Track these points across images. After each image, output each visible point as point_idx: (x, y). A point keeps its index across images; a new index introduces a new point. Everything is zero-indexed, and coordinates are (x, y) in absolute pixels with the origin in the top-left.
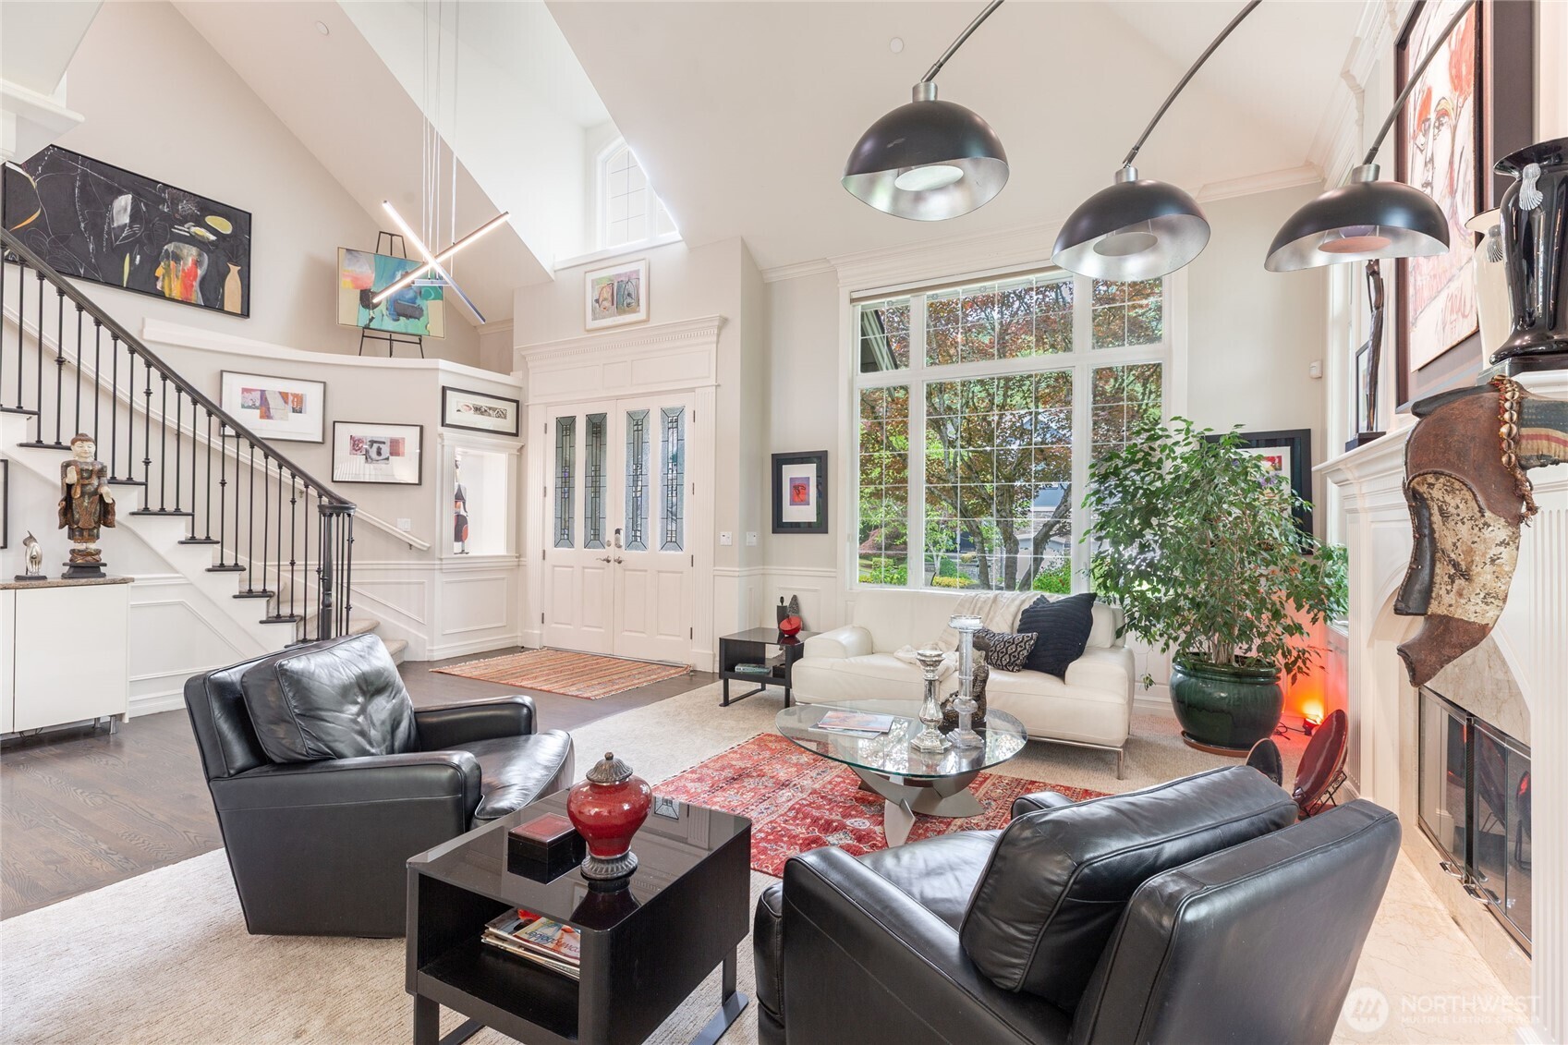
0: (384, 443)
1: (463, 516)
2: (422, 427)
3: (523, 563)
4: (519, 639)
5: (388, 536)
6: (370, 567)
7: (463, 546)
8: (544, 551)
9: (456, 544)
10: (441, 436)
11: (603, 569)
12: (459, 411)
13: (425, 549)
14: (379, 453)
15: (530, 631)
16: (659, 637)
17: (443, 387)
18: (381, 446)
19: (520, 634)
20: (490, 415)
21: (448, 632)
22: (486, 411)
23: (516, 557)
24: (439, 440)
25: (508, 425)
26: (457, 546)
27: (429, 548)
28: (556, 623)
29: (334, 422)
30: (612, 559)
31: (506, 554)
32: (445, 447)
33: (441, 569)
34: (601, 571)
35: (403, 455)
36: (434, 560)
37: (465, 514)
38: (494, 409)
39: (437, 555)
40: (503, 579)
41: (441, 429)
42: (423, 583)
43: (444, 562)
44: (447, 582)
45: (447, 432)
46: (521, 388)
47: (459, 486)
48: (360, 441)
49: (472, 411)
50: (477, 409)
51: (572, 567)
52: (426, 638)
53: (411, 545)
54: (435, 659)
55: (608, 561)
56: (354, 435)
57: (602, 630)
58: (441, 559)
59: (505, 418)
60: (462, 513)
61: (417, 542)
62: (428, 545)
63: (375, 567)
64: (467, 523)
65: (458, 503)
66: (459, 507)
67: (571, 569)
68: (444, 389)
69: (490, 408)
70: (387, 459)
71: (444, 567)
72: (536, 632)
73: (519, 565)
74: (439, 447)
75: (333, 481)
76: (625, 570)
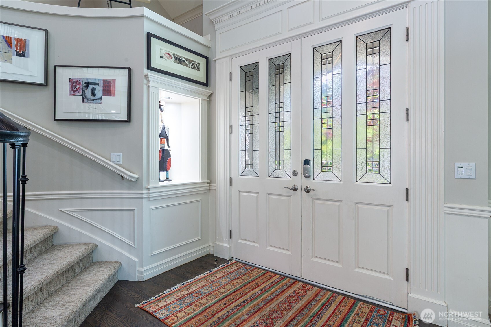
0: (98, 84)
1: (166, 150)
2: (130, 70)
3: (214, 188)
4: (211, 249)
5: (103, 169)
6: (89, 196)
7: (167, 175)
8: (231, 179)
9: (162, 173)
10: (146, 76)
11: (290, 196)
12: (161, 57)
13: (134, 180)
14: (93, 94)
15: (221, 244)
16: (357, 270)
17: (148, 33)
18: (96, 87)
19: (211, 244)
20: (187, 66)
21: (155, 252)
22: (183, 61)
23: (208, 183)
24: (145, 81)
25: (200, 76)
26: (163, 175)
27: (138, 179)
28: (242, 239)
29: (55, 66)
30: (299, 186)
31: (200, 181)
32: (151, 88)
33: (148, 197)
34: (287, 198)
35: (114, 95)
36: (142, 190)
37: (168, 149)
38: (190, 61)
39: (145, 185)
40: (199, 201)
41: (146, 71)
42: (133, 210)
43: (150, 192)
44: (154, 209)
45: (151, 74)
46: (209, 48)
47: (164, 126)
48: (77, 82)
49: (173, 60)
50: (177, 59)
51: (258, 193)
52: (136, 260)
53: (122, 177)
54: (144, 280)
55: (295, 190)
56: (72, 78)
57: (289, 253)
58: (148, 189)
59: (198, 70)
60: (166, 148)
61: (127, 174)
62: (136, 176)
63: (93, 196)
64: (170, 156)
65: (163, 140)
66: (164, 143)
67: (256, 195)
68: (149, 36)
69: (187, 60)
70: (101, 99)
71: (151, 195)
72: (225, 245)
73: (210, 189)
74: (145, 87)
75: (55, 120)
76: (314, 199)
